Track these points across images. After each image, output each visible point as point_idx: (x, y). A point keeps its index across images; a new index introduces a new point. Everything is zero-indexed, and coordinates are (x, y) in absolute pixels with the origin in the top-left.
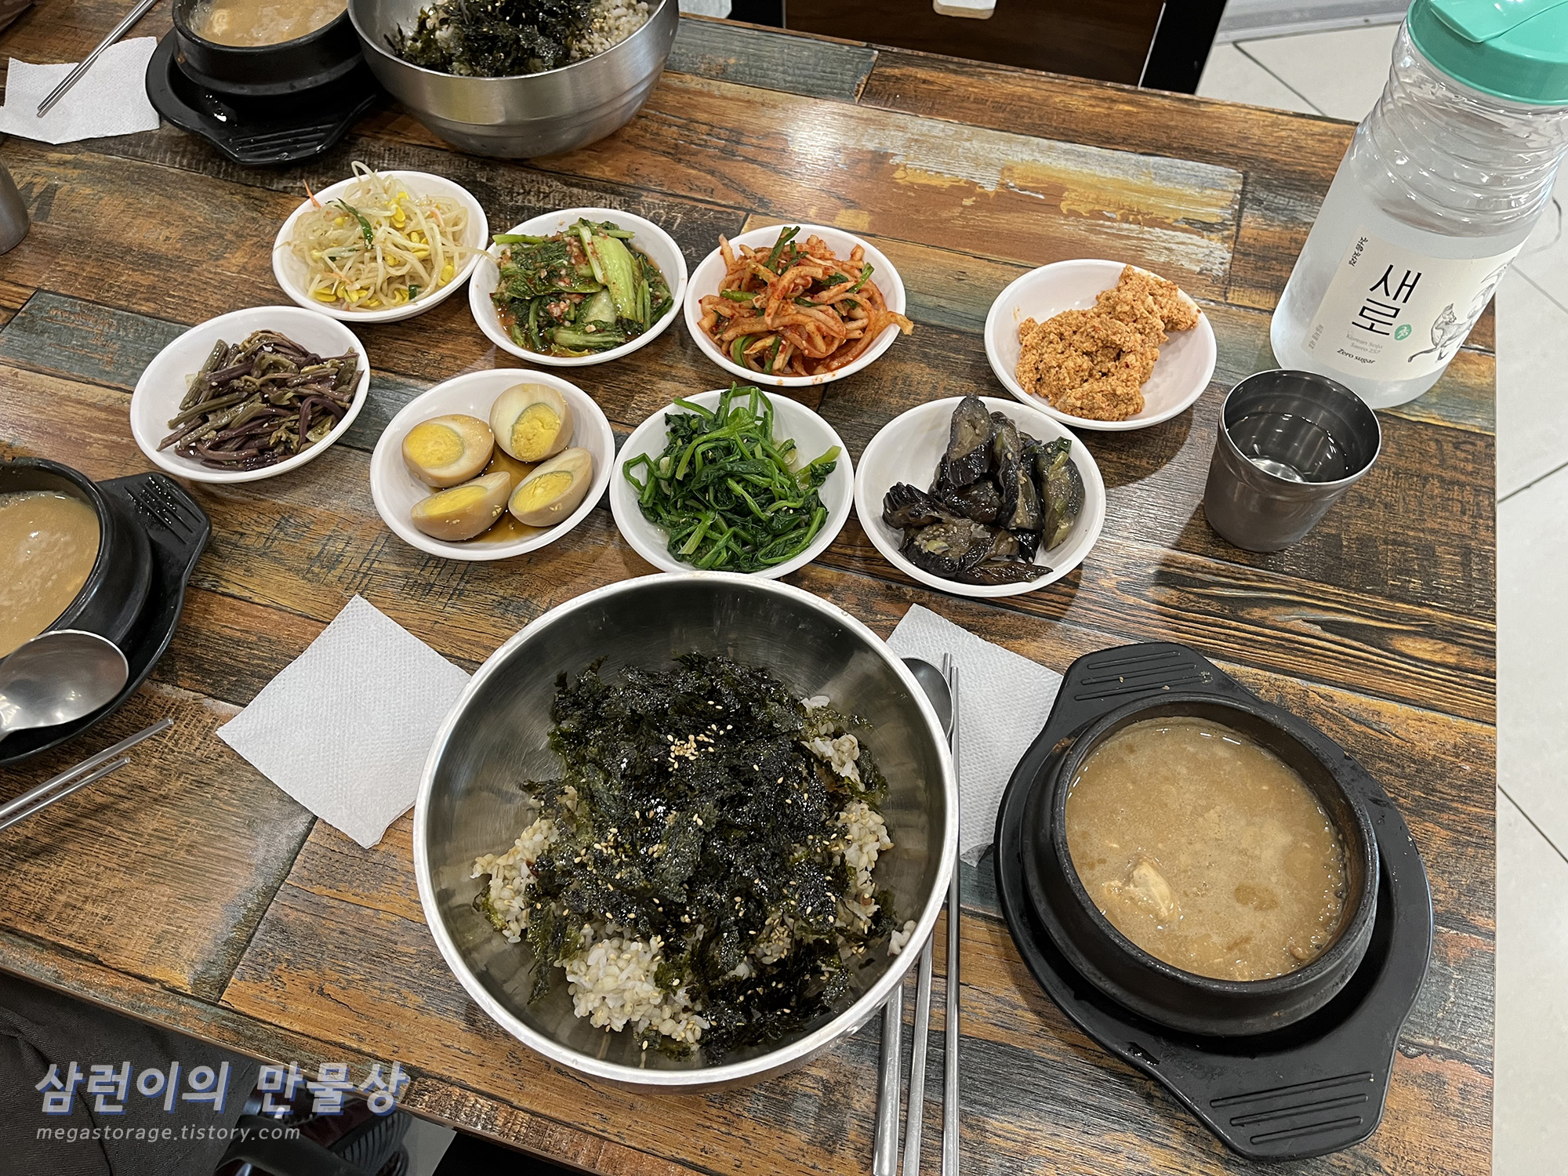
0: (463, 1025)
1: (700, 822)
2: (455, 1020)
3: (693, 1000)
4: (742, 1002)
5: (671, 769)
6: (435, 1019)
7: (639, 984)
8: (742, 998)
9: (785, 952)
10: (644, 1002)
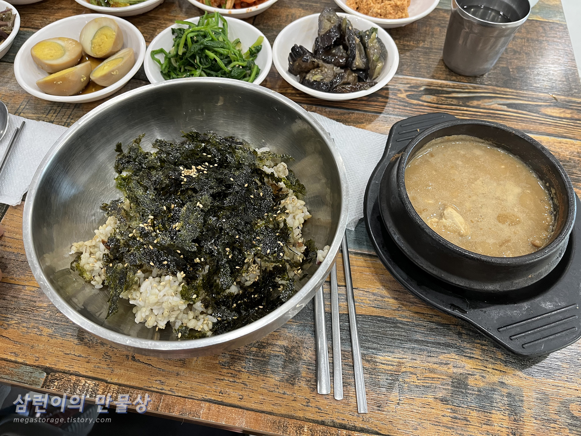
0: (76, 341)
1: (201, 206)
2: (71, 339)
3: (206, 307)
4: (235, 307)
5: (182, 183)
6: (60, 340)
7: (171, 297)
8: (235, 305)
9: (258, 278)
10: (176, 309)
